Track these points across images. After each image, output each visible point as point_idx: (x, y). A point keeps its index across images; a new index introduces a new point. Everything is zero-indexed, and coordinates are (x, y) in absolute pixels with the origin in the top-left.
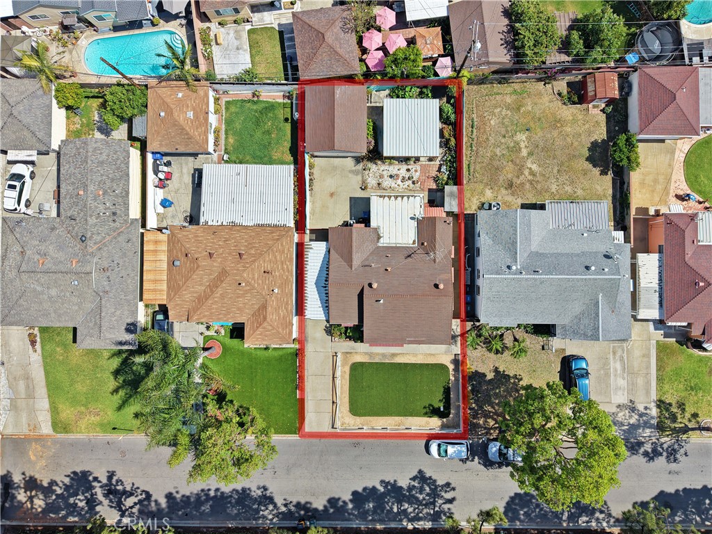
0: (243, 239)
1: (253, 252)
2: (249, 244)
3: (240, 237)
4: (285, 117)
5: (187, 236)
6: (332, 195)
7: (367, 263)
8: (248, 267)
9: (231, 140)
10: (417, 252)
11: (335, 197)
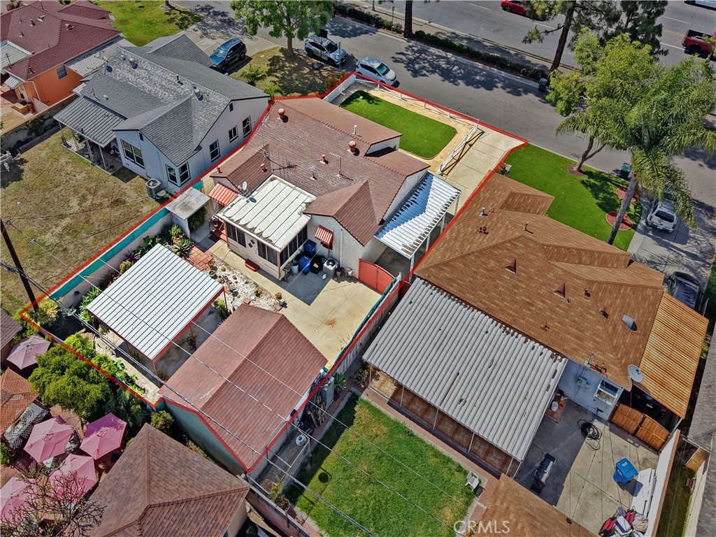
0: (500, 294)
1: (492, 263)
2: (493, 279)
3: (504, 300)
4: (322, 485)
5: (596, 349)
6: (331, 323)
7: (344, 182)
8: (509, 242)
9: (448, 513)
10: (278, 167)
11: (330, 318)
